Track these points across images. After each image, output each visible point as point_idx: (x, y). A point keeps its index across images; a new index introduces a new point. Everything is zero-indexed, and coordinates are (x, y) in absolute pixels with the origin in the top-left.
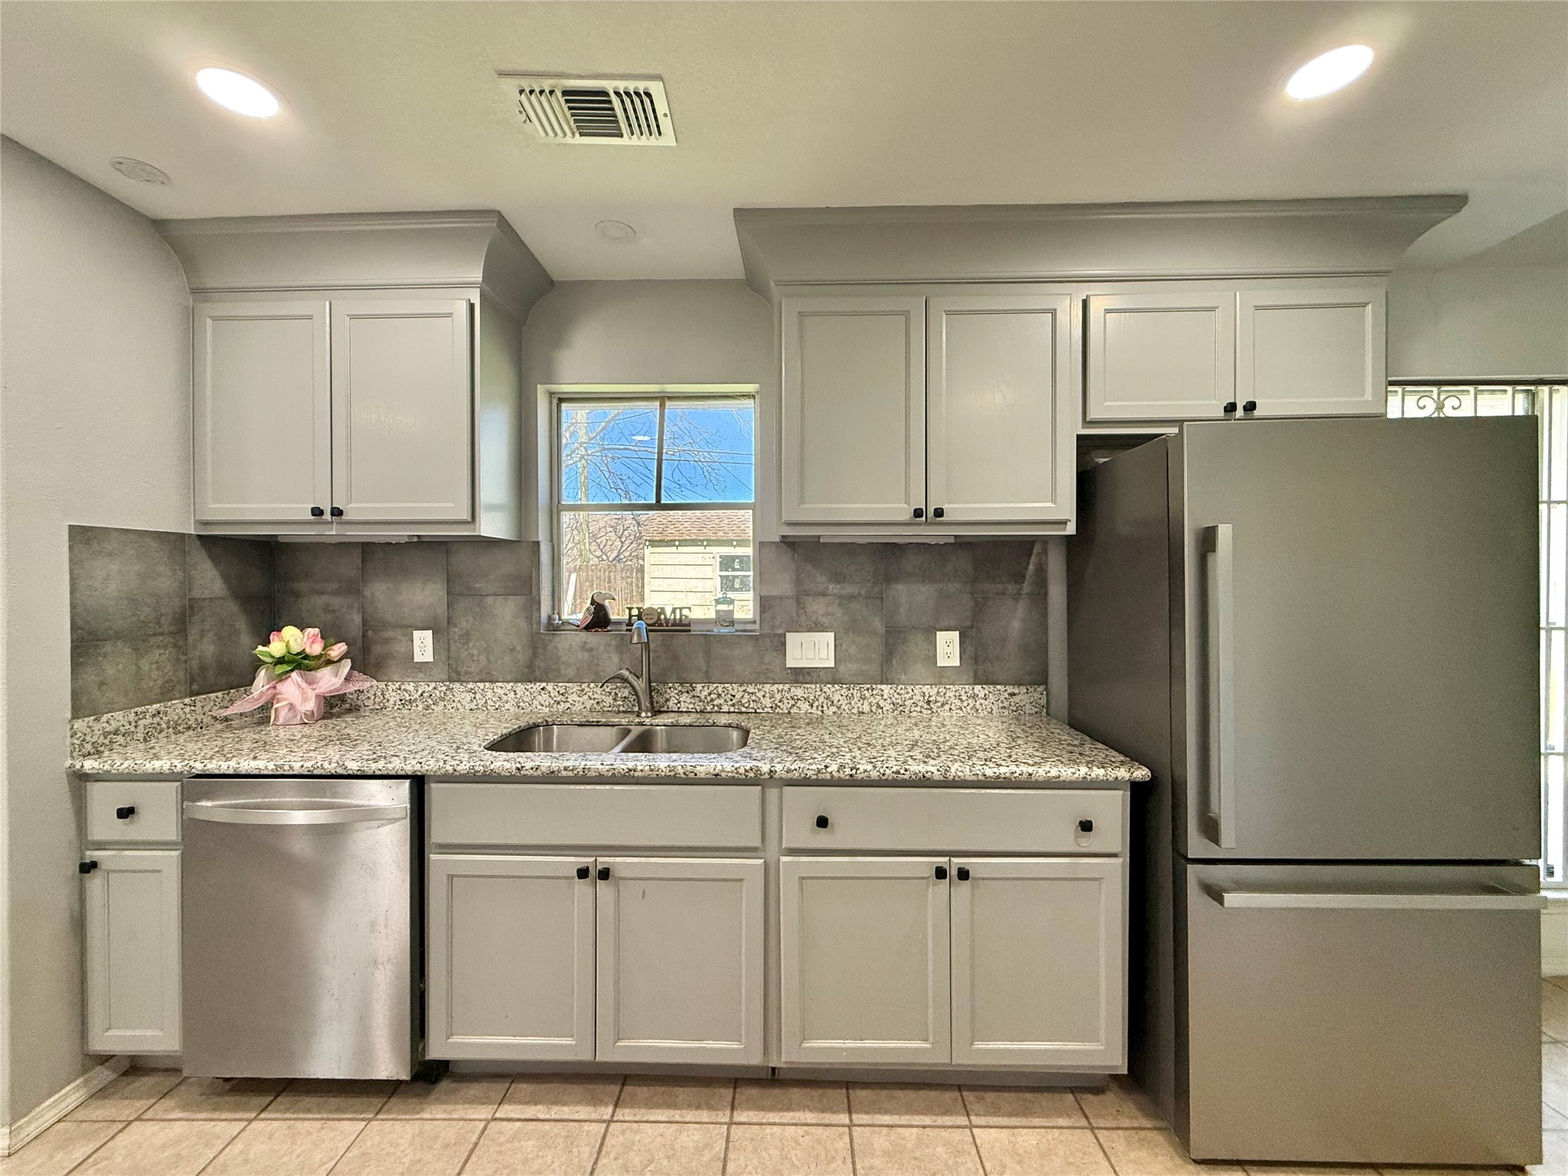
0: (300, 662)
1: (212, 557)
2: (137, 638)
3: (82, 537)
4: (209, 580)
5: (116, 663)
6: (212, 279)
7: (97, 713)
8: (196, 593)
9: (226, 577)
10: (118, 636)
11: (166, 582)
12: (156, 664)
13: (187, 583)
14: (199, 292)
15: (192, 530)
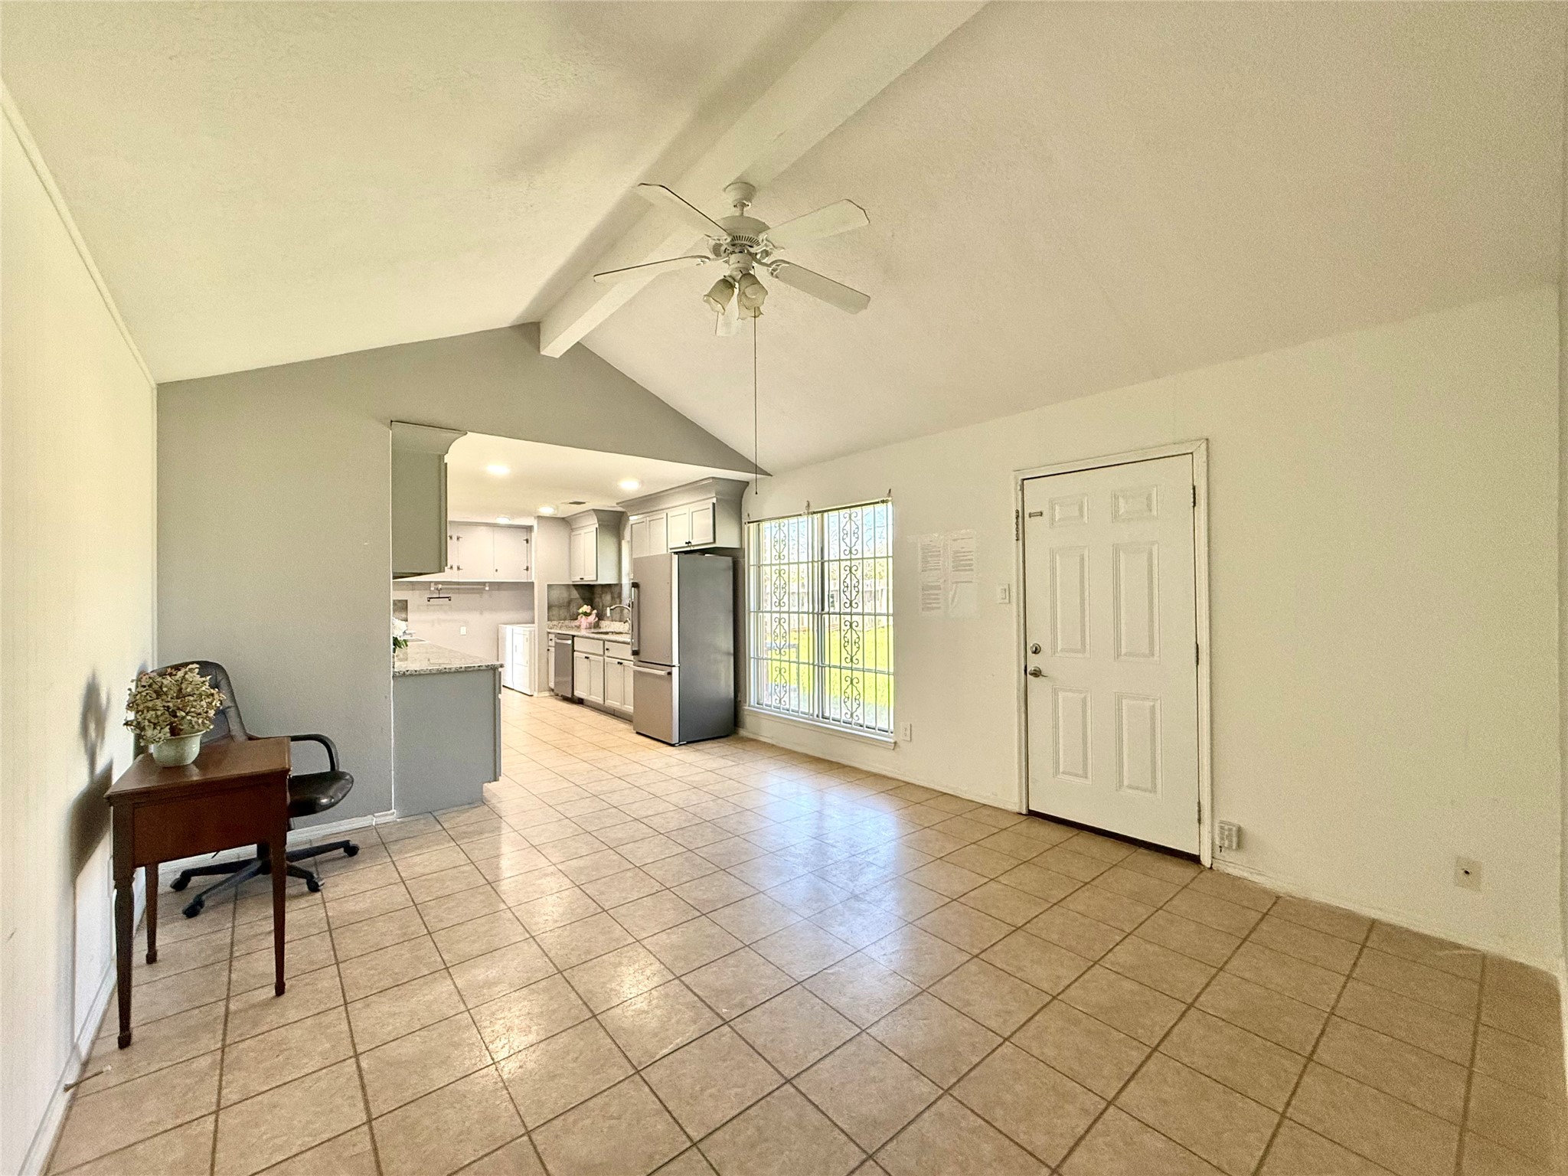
0: (586, 614)
1: (576, 589)
2: (560, 607)
3: (549, 586)
4: (575, 594)
5: (555, 612)
6: (574, 527)
7: (551, 621)
8: (572, 597)
9: (579, 594)
10: (555, 606)
11: (565, 594)
12: (563, 613)
13: (570, 595)
14: (572, 530)
15: (571, 583)
